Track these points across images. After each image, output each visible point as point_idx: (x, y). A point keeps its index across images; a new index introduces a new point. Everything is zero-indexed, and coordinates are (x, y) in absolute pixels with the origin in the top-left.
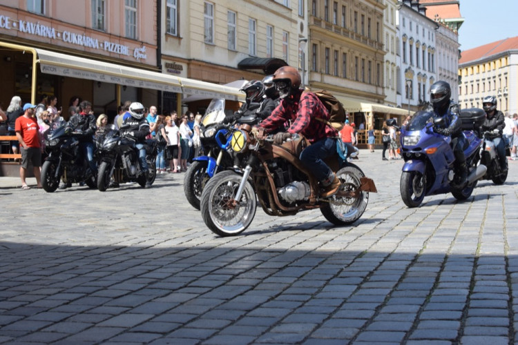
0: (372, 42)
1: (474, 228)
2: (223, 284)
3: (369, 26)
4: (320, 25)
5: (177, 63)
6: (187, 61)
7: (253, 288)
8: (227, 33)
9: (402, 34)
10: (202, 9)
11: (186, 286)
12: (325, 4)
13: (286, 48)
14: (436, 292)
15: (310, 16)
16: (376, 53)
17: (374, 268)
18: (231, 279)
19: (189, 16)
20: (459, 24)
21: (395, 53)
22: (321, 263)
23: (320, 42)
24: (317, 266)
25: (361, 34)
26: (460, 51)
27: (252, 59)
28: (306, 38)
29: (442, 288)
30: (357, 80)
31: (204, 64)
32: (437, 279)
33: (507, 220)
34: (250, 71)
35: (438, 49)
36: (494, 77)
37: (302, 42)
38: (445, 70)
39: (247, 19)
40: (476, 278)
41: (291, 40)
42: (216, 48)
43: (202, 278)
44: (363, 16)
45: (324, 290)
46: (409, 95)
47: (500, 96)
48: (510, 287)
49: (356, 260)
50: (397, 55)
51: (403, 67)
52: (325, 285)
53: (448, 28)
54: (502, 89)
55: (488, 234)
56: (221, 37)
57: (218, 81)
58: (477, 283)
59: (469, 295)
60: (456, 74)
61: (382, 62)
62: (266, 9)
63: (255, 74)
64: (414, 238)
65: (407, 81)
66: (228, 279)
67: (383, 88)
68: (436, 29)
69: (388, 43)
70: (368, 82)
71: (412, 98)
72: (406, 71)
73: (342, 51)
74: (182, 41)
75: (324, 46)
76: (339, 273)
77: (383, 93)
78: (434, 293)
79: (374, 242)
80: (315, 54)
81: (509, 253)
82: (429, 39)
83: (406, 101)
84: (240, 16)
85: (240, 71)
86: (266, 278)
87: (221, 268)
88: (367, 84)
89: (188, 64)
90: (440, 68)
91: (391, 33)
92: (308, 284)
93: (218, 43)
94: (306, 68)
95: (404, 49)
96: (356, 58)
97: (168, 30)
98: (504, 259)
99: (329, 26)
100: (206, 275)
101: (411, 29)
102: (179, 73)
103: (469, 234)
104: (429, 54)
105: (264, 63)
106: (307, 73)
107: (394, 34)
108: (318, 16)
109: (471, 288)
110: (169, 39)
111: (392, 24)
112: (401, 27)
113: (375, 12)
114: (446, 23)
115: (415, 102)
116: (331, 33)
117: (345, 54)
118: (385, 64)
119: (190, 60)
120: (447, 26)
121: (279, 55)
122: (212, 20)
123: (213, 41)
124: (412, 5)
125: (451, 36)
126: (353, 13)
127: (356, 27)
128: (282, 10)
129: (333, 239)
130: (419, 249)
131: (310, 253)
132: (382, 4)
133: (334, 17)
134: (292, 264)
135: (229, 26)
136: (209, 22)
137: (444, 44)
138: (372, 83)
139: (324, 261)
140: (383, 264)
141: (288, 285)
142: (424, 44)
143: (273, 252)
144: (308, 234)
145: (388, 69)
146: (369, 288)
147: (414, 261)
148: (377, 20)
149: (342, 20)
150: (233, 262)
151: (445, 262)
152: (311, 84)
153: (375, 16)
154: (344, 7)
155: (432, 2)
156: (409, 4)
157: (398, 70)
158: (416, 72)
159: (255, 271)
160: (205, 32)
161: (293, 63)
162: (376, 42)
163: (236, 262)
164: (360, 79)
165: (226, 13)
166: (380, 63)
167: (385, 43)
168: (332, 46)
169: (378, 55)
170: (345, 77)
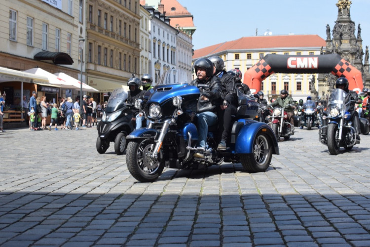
0: (131, 42)
2: (18, 221)
3: (129, 31)
4: (94, 30)
7: (40, 223)
8: (26, 33)
9: (152, 38)
10: (8, 15)
12: (99, 14)
13: (69, 45)
14: (171, 223)
15: (87, 22)
16: (134, 50)
17: (128, 207)
18: (24, 217)
20: (193, 31)
21: (148, 50)
22: (90, 204)
23: (95, 41)
24: (87, 206)
25: (124, 36)
26: (193, 50)
27: (45, 53)
28: (84, 38)
29: (175, 220)
30: (120, 69)
31: (9, 55)
32: (172, 214)
34: (43, 62)
35: (178, 48)
37: (81, 41)
38: (182, 63)
39: (41, 23)
40: (199, 212)
41: (73, 39)
42: (18, 44)
43: (2, 217)
45: (91, 223)
48: (222, 219)
49: (116, 201)
50: (149, 52)
51: (154, 61)
52: (92, 220)
53: (185, 34)
56: (21, 35)
57: (19, 68)
58: (200, 216)
59: (193, 225)
60: (190, 66)
61: (139, 57)
62: (56, 16)
63: (46, 64)
64: (157, 184)
65: (156, 70)
66: (21, 217)
67: (139, 75)
68: (176, 34)
69: (143, 44)
70: (128, 71)
72: (155, 63)
73: (110, 48)
75: (97, 44)
76: (103, 211)
78: (169, 225)
79: (128, 187)
80: (90, 50)
81: (222, 194)
82: (172, 41)
84: (36, 21)
85: (36, 62)
86: (50, 215)
87: (17, 209)
88: (128, 72)
90: (179, 62)
91: (145, 36)
92: (80, 219)
93: (20, 41)
94: (84, 60)
95: (154, 48)
96: (120, 53)
98: (218, 198)
99: (101, 30)
100: (6, 214)
101: (159, 34)
103: (196, 180)
104: (171, 51)
105: (53, 56)
106: (85, 63)
107: (147, 37)
108: (93, 22)
109: (195, 219)
111: (146, 30)
112: (152, 33)
113: (134, 21)
114: (184, 30)
116: (103, 35)
117: (112, 50)
118: (141, 58)
120: (184, 32)
121: (64, 50)
122: (15, 23)
123: (16, 38)
124: (160, 17)
125: (187, 39)
126: (118, 22)
127: (120, 31)
128: (66, 17)
129: (99, 186)
130: (160, 192)
131: (82, 196)
132: (139, 15)
133: (105, 23)
134: (69, 205)
135: (27, 28)
136: (13, 24)
137: (182, 45)
138: (131, 71)
139: (92, 202)
140: (135, 203)
141: (65, 221)
142: (168, 45)
143: (55, 196)
144: (81, 182)
145: (142, 62)
146: (124, 221)
147: (156, 201)
148: (135, 27)
149: (111, 26)
150: (26, 204)
151: (178, 201)
152: (88, 72)
153: (134, 24)
154: (112, 17)
155: (174, 15)
156: (158, 16)
157: (150, 62)
158: (162, 65)
159: (42, 211)
160: (10, 32)
161: (75, 56)
162: (134, 43)
163: (28, 203)
164: (123, 69)
165: (26, 18)
166: (137, 57)
167: (140, 43)
168: (103, 44)
169: (135, 52)
170: (112, 67)
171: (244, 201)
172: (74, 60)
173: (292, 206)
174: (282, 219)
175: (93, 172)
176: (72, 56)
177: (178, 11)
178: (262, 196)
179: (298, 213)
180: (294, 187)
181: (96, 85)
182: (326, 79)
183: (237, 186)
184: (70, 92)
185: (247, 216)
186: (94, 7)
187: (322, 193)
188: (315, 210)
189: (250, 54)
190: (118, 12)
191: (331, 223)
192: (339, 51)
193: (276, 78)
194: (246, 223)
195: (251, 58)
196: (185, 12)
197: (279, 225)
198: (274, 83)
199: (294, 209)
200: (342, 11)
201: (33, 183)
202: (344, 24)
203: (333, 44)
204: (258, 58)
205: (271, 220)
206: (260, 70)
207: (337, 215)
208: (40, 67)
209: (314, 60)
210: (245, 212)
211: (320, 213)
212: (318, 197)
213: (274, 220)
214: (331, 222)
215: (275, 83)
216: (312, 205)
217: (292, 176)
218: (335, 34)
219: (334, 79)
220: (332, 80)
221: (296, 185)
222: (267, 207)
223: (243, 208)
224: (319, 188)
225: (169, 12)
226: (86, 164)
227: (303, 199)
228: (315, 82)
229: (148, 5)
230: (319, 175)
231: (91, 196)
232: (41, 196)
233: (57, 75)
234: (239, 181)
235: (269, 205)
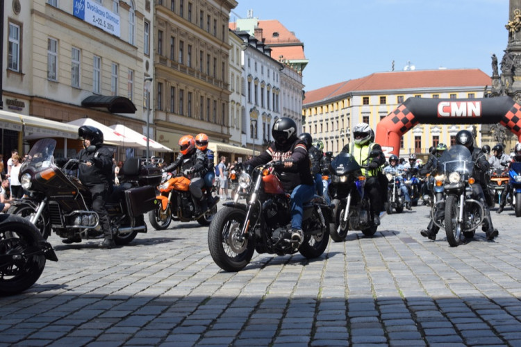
0: (217, 82)
1: (316, 272)
2: (65, 336)
3: (215, 66)
4: (166, 64)
5: (19, 100)
6: (29, 98)
7: (95, 339)
8: (70, 70)
9: (247, 75)
10: (46, 45)
11: (25, 339)
12: (171, 43)
13: (131, 86)
14: (278, 339)
15: (155, 55)
16: (221, 92)
17: (217, 316)
18: (72, 330)
19: (32, 52)
20: (303, 65)
21: (240, 93)
22: (164, 311)
23: (166, 81)
24: (160, 315)
25: (207, 74)
26: (304, 92)
27: (97, 97)
28: (152, 77)
29: (284, 336)
30: (202, 120)
31: (47, 101)
32: (279, 326)
33: (348, 263)
34: (94, 109)
35: (282, 89)
36: (337, 118)
37: (147, 81)
38: (289, 110)
39: (92, 56)
40: (318, 324)
41: (136, 78)
42: (59, 85)
43: (42, 330)
44: (209, 55)
45: (167, 339)
46: (254, 135)
47: (343, 136)
48: (349, 332)
49: (199, 307)
50: (242, 95)
51: (248, 107)
52: (168, 335)
53: (293, 69)
54: (345, 129)
55: (329, 277)
56: (64, 74)
57: (60, 118)
58: (318, 330)
59: (310, 342)
60: (300, 115)
61: (228, 102)
62: (111, 46)
63: (98, 112)
64: (257, 284)
65: (252, 121)
66: (69, 330)
67: (228, 127)
68: (280, 70)
69: (233, 84)
70: (213, 121)
71: (256, 138)
72: (251, 111)
73: (188, 90)
74: (24, 77)
75: (169, 85)
76: (182, 321)
77: (228, 132)
78: (276, 341)
79: (217, 287)
80: (160, 93)
81: (348, 297)
82: (274, 79)
83: (251, 141)
84: (85, 53)
85: (84, 109)
86: (108, 328)
87: (62, 318)
88: (212, 123)
89: (31, 101)
90: (285, 109)
91: (236, 73)
92: (151, 333)
93: (62, 80)
94: (152, 107)
95: (249, 90)
96: (202, 97)
97: (10, 65)
98: (344, 304)
99: (174, 65)
100: (47, 326)
101: (256, 70)
102: (21, 110)
103: (311, 278)
104: (274, 94)
105: (108, 101)
106: (152, 111)
107: (239, 74)
108: (164, 54)
109: (312, 334)
110: (11, 75)
111: (238, 64)
112: (247, 68)
113: (221, 52)
114: (291, 64)
115: (260, 142)
116: (177, 72)
117: (190, 93)
118: (230, 104)
119: (32, 97)
120: (292, 67)
121: (123, 93)
122: (55, 57)
123: (57, 78)
124: (257, 46)
125: (295, 77)
126: (199, 53)
127: (202, 67)
128: (127, 48)
129: (176, 286)
130: (262, 294)
131: (153, 300)
132: (228, 44)
133: (180, 56)
134: (135, 313)
135: (72, 63)
136: (52, 58)
137: (288, 85)
138: (217, 122)
139: (167, 309)
140: (226, 311)
141: (131, 335)
142: (268, 85)
143: (115, 300)
144: (151, 280)
145: (233, 109)
146: (212, 337)
147: (257, 307)
148: (223, 60)
149: (188, 59)
150: (74, 312)
151: (287, 308)
152: (156, 123)
153: (221, 57)
154: (190, 46)
155: (277, 43)
156: (254, 45)
157: (243, 110)
158: (261, 112)
159: (97, 321)
160: (48, 68)
161: (138, 101)
162: (221, 82)
163: (78, 311)
164: (205, 118)
165: (71, 50)
166: (225, 102)
167: (230, 83)
168: (178, 85)
169: (223, 95)
170: (190, 117)
171: (381, 307)
172: (137, 107)
173: (448, 315)
174: (436, 334)
175: (166, 266)
176: (135, 102)
177: (283, 37)
178: (405, 301)
179: (457, 325)
180: (451, 287)
181: (168, 141)
182: (493, 131)
183: (370, 286)
184: (132, 151)
185: (385, 330)
186: (164, 33)
187: (490, 296)
188: (481, 321)
189: (385, 97)
190: (199, 40)
191: (504, 340)
192: (510, 91)
193: (421, 130)
194: (384, 339)
195: (385, 103)
196: (292, 38)
197: (431, 342)
198: (418, 138)
199: (452, 320)
200: (514, 36)
201: (83, 282)
202: (516, 54)
203: (502, 82)
204: (396, 102)
205: (419, 335)
206: (398, 120)
207: (513, 328)
208: (90, 117)
209: (475, 105)
210: (383, 324)
211: (489, 324)
212: (485, 302)
213: (424, 335)
214: (505, 338)
215: (420, 138)
216: (476, 314)
217: (447, 271)
218: (505, 68)
219: (503, 131)
220: (501, 133)
221: (453, 284)
222: (414, 317)
223: (379, 317)
224: (486, 288)
225: (270, 39)
226: (157, 254)
227: (464, 305)
228: (476, 136)
229: (241, 30)
230: (485, 271)
231: (164, 300)
232: (96, 300)
233: (114, 129)
234: (373, 278)
235: (416, 313)
